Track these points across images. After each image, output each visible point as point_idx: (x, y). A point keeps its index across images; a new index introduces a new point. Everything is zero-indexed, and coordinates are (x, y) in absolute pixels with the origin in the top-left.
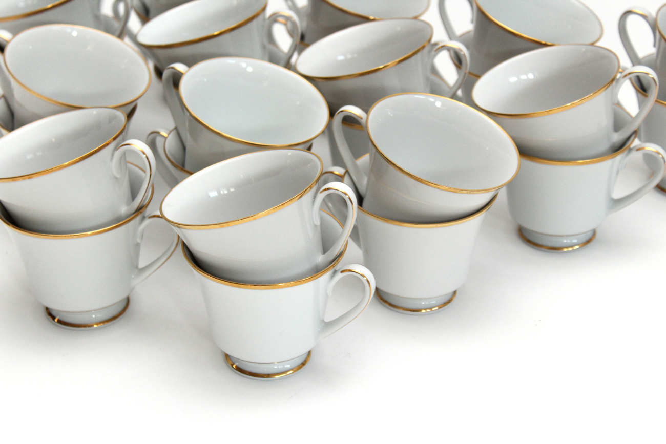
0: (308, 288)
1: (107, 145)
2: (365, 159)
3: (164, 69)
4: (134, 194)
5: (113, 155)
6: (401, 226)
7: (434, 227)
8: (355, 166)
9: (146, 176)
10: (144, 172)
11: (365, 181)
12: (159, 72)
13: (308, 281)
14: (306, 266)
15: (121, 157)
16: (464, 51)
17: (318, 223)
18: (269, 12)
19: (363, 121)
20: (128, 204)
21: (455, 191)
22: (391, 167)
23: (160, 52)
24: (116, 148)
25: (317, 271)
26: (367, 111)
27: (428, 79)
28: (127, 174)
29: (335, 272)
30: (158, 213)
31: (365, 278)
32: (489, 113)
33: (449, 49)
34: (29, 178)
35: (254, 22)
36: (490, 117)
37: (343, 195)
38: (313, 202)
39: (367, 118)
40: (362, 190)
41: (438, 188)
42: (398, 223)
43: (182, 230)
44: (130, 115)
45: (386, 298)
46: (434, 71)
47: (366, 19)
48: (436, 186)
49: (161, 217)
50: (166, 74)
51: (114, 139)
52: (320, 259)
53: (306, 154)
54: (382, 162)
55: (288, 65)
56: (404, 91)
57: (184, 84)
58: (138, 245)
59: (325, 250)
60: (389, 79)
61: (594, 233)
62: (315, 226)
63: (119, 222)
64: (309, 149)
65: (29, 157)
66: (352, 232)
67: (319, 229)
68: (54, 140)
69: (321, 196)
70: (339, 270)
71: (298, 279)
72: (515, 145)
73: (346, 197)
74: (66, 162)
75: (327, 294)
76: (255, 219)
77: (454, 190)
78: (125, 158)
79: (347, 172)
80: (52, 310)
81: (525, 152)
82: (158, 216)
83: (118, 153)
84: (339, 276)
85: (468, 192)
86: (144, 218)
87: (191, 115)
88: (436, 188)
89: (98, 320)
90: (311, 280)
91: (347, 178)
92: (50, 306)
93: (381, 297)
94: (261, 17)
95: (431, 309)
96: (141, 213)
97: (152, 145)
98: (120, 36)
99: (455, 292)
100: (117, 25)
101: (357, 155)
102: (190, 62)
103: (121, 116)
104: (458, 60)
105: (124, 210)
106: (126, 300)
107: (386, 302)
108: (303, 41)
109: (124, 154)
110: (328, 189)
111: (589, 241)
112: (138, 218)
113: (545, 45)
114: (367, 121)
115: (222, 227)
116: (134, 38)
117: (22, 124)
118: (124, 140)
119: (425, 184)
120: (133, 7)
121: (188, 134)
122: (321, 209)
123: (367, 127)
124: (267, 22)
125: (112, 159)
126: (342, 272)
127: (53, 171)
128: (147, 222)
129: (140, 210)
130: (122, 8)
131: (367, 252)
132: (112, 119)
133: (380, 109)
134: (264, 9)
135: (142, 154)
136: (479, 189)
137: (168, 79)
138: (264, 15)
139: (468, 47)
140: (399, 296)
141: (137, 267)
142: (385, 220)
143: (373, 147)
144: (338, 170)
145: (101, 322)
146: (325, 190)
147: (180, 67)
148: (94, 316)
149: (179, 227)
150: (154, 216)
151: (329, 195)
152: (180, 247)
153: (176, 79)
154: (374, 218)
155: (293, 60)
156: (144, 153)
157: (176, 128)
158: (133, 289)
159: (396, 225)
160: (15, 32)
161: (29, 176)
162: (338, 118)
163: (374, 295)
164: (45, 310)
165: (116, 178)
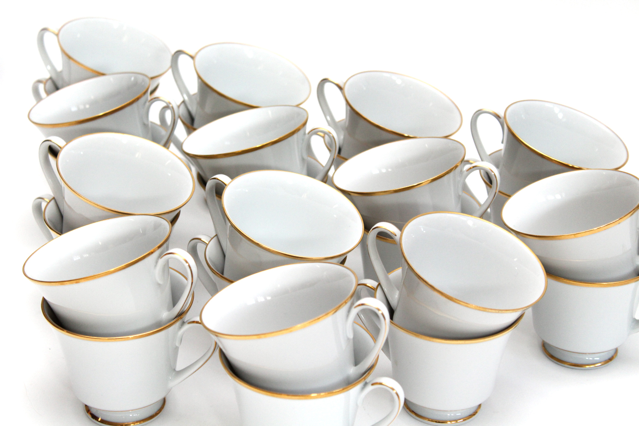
0: (339, 400)
1: (152, 253)
2: (397, 273)
3: (208, 179)
4: (175, 301)
5: (157, 262)
6: (430, 341)
7: (462, 344)
8: (387, 279)
9: (187, 284)
10: (187, 279)
11: (396, 295)
12: (202, 181)
13: (339, 392)
14: (338, 378)
15: (165, 265)
16: (495, 172)
17: (351, 336)
18: (308, 128)
19: (397, 238)
20: (169, 310)
21: (485, 309)
22: (422, 284)
23: (203, 162)
24: (160, 256)
25: (348, 383)
26: (401, 228)
27: (459, 197)
28: (169, 280)
29: (366, 384)
30: (198, 319)
31: (395, 392)
32: (517, 233)
33: (480, 169)
34: (77, 283)
35: (295, 136)
36: (518, 237)
37: (377, 311)
38: (348, 316)
39: (401, 235)
40: (394, 303)
41: (468, 307)
42: (428, 338)
43: (220, 339)
44: (173, 221)
45: (413, 408)
46: (465, 188)
47: (401, 137)
48: (466, 304)
49: (200, 323)
50: (210, 183)
51: (159, 247)
52: (352, 371)
53: (340, 268)
54: (413, 278)
55: (326, 179)
56: (437, 209)
57: (226, 195)
58: (176, 349)
59: (356, 363)
60: (422, 197)
61: (616, 351)
62: (348, 339)
63: (159, 327)
64: (343, 262)
65: (77, 258)
66: (383, 347)
67: (351, 341)
68: (100, 243)
69: (355, 311)
70: (369, 382)
71: (329, 391)
72: (542, 265)
73: (379, 313)
74: (112, 268)
75: (357, 405)
76: (291, 332)
77: (482, 309)
78: (168, 265)
79: (379, 284)
80: (91, 408)
81: (552, 272)
82: (197, 322)
83: (161, 261)
84: (370, 388)
85: (497, 311)
86: (183, 323)
87: (232, 225)
88: (466, 306)
89: (135, 420)
90: (343, 392)
91: (379, 292)
92: (89, 404)
93: (409, 408)
94: (301, 132)
95: (456, 421)
96: (181, 318)
97: (193, 251)
98: (166, 145)
99: (480, 405)
100: (164, 133)
101: (389, 268)
102: (234, 173)
103: (166, 225)
104: (489, 180)
105: (165, 315)
106: (162, 402)
107: (413, 412)
108: (340, 156)
109: (167, 262)
110: (362, 304)
111: (611, 359)
112: (178, 324)
113: (573, 168)
114: (401, 238)
115: (260, 338)
116: (180, 146)
117: (71, 228)
118: (167, 249)
119: (455, 302)
120: (179, 117)
121: (229, 243)
122: (355, 322)
123: (400, 244)
124: (307, 136)
125: (156, 266)
126: (373, 384)
127: (100, 276)
128: (187, 327)
129: (181, 315)
130: (168, 116)
131: (396, 363)
132: (157, 227)
133: (414, 226)
134: (305, 124)
135: (184, 263)
136: (507, 308)
137: (211, 189)
138: (305, 130)
139: (497, 166)
140: (426, 408)
141: (174, 370)
142: (415, 335)
143: (406, 264)
144: (371, 283)
145: (137, 422)
146: (359, 305)
147: (223, 178)
148: (131, 415)
149: (217, 336)
150: (193, 322)
151: (363, 311)
152: (217, 353)
153: (219, 190)
154: (406, 332)
155: (331, 173)
156: (187, 262)
157: (216, 235)
158: (169, 391)
159: (426, 340)
160: (69, 139)
161: (77, 281)
162: (373, 234)
163: (403, 407)
164: (84, 406)
165: (159, 284)
